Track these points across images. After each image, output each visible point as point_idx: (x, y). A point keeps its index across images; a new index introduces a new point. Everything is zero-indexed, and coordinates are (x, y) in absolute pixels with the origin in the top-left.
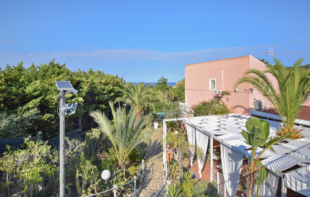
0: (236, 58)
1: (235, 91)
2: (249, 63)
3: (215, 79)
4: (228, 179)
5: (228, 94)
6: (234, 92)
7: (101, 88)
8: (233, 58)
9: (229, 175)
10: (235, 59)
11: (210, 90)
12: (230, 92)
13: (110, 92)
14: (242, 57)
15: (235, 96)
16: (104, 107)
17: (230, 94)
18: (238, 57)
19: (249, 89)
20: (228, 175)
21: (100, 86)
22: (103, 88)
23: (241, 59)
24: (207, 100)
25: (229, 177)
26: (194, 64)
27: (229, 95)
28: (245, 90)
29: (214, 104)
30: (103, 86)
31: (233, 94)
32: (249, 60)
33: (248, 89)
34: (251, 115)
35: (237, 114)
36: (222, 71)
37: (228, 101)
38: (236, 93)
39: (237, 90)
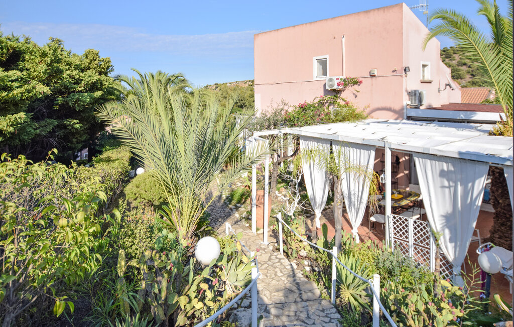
0: (374, 10)
1: (372, 76)
2: (402, 18)
3: (327, 56)
4: (441, 226)
5: (356, 82)
6: (370, 79)
7: (71, 77)
8: (367, 12)
9: (444, 218)
10: (372, 13)
11: (315, 79)
12: (360, 80)
13: (93, 87)
14: (387, 7)
15: (372, 85)
16: (77, 126)
17: (361, 82)
18: (378, 9)
19: (402, 68)
20: (441, 218)
21: (68, 72)
22: (78, 76)
23: (384, 12)
24: (309, 101)
25: (444, 221)
26: (278, 30)
27: (359, 85)
28: (393, 71)
29: (325, 107)
30: (75, 73)
31: (367, 82)
32: (402, 11)
33: (400, 68)
34: (405, 118)
35: (378, 119)
36: (344, 40)
37: (356, 97)
38: (374, 78)
39: (376, 74)
